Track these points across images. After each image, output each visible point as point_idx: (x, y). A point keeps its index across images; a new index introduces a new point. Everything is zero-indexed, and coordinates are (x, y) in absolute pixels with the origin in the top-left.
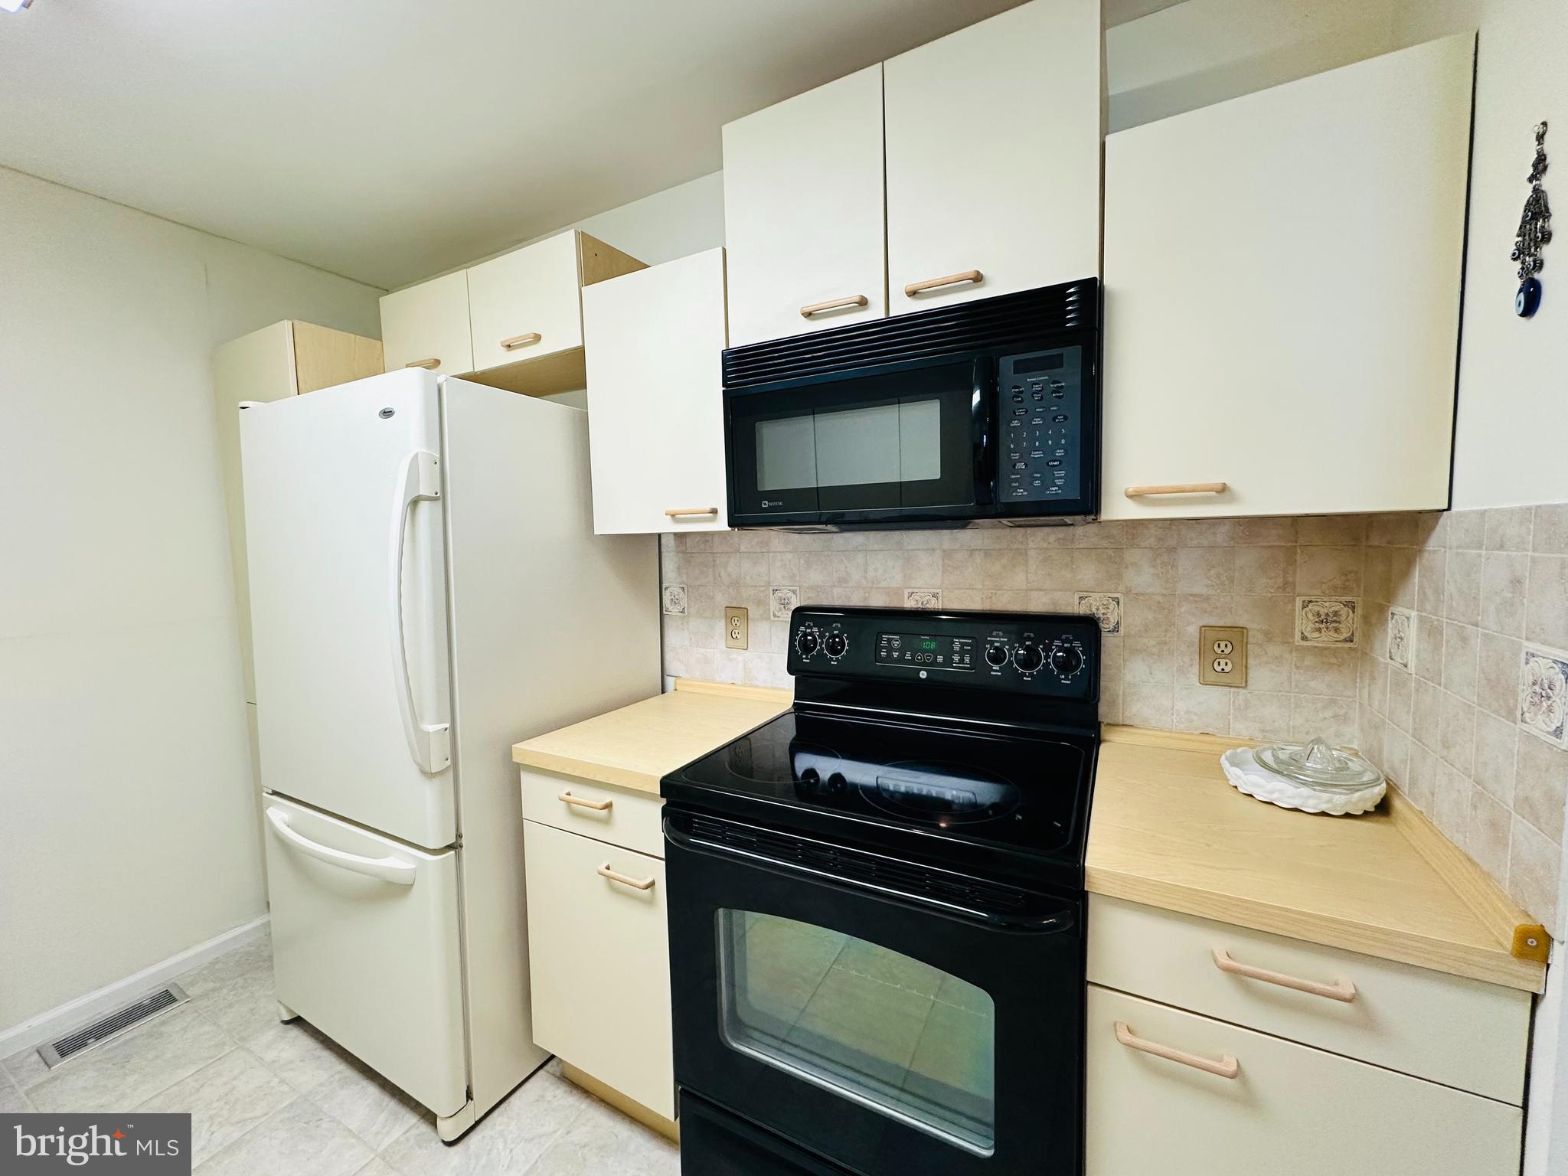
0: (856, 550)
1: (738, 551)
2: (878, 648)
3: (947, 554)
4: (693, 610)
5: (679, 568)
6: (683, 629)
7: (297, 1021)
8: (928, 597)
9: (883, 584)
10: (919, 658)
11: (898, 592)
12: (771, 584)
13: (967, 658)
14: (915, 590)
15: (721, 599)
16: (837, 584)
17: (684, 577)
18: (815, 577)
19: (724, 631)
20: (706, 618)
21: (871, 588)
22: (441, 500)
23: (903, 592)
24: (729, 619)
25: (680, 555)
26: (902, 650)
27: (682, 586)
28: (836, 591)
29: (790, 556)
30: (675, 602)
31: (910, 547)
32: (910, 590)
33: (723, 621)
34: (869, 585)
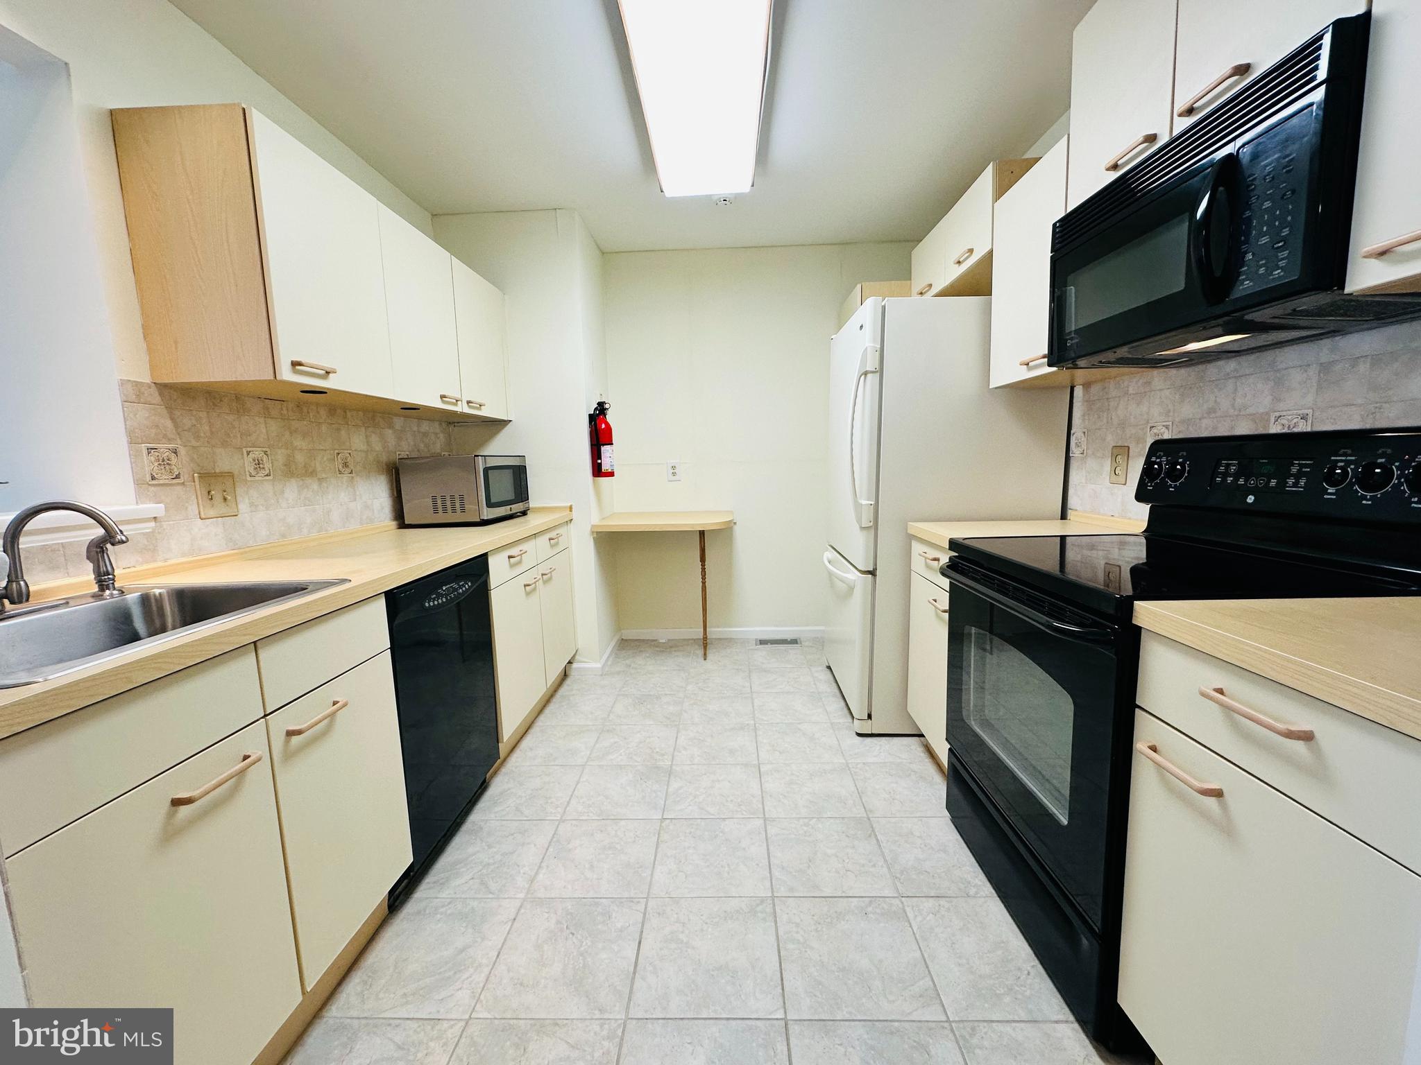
0: (1228, 377)
1: (1126, 393)
2: (1215, 473)
3: (1325, 368)
4: (1090, 452)
5: (1084, 415)
6: (1082, 469)
7: (829, 668)
8: (1295, 420)
9: (1251, 410)
10: (1252, 482)
11: (1265, 417)
12: (1150, 421)
13: (1302, 483)
14: (1282, 414)
15: (1111, 440)
16: (1205, 415)
17: (1087, 422)
18: (1187, 410)
19: (1109, 469)
20: (1099, 457)
21: (1237, 416)
22: (879, 374)
23: (1270, 416)
24: (1114, 457)
25: (1086, 404)
26: (1237, 476)
27: (1084, 430)
28: (1205, 422)
29: (1167, 392)
30: (1077, 445)
31: (1283, 366)
32: (1277, 414)
33: (1110, 459)
34: (1236, 413)
